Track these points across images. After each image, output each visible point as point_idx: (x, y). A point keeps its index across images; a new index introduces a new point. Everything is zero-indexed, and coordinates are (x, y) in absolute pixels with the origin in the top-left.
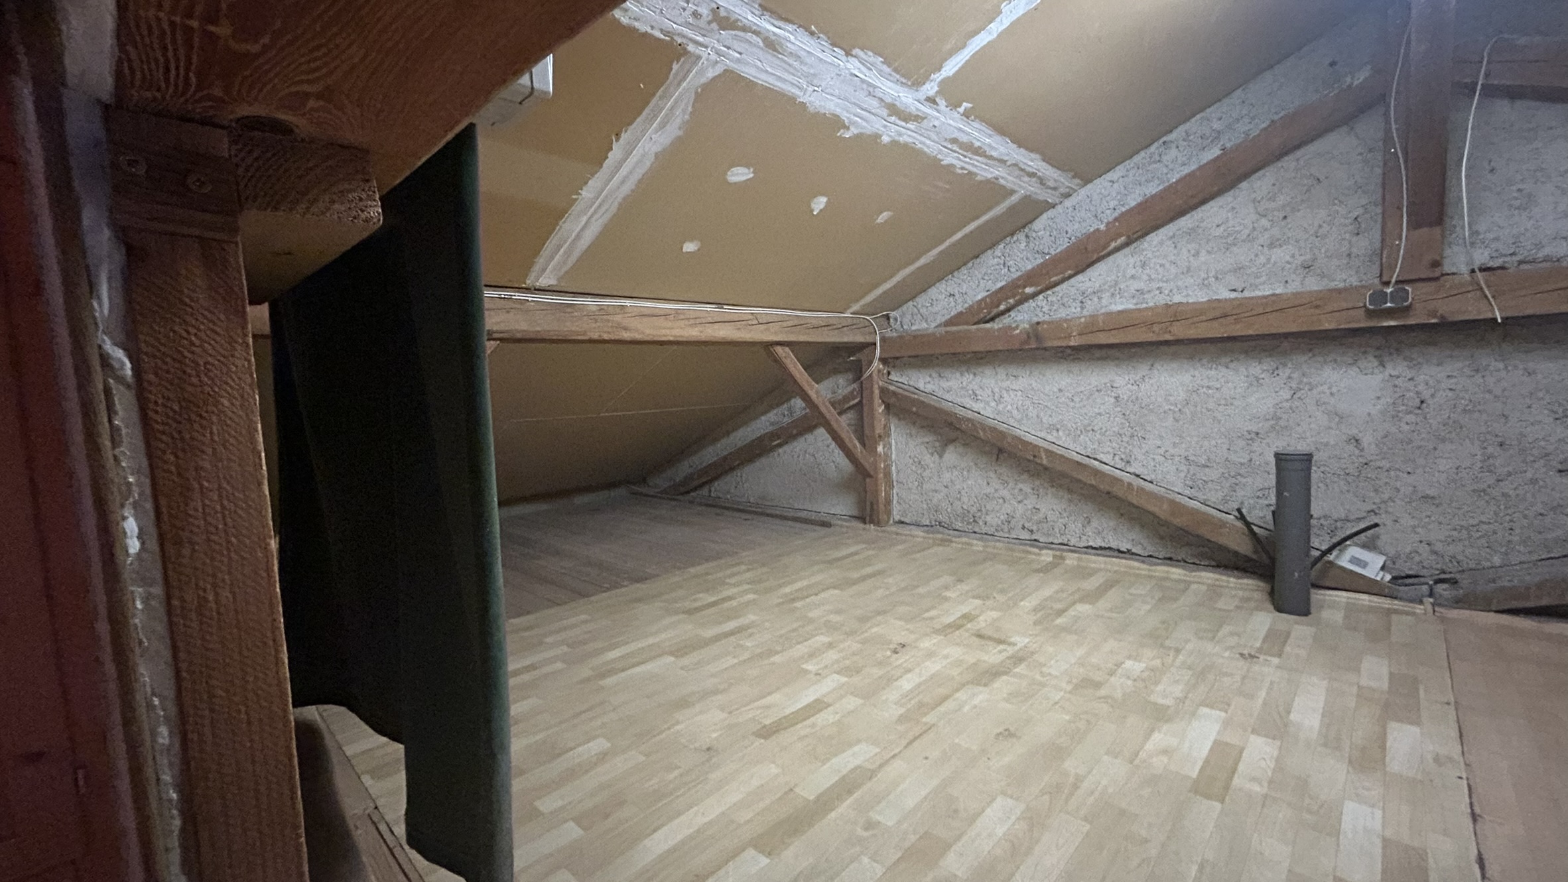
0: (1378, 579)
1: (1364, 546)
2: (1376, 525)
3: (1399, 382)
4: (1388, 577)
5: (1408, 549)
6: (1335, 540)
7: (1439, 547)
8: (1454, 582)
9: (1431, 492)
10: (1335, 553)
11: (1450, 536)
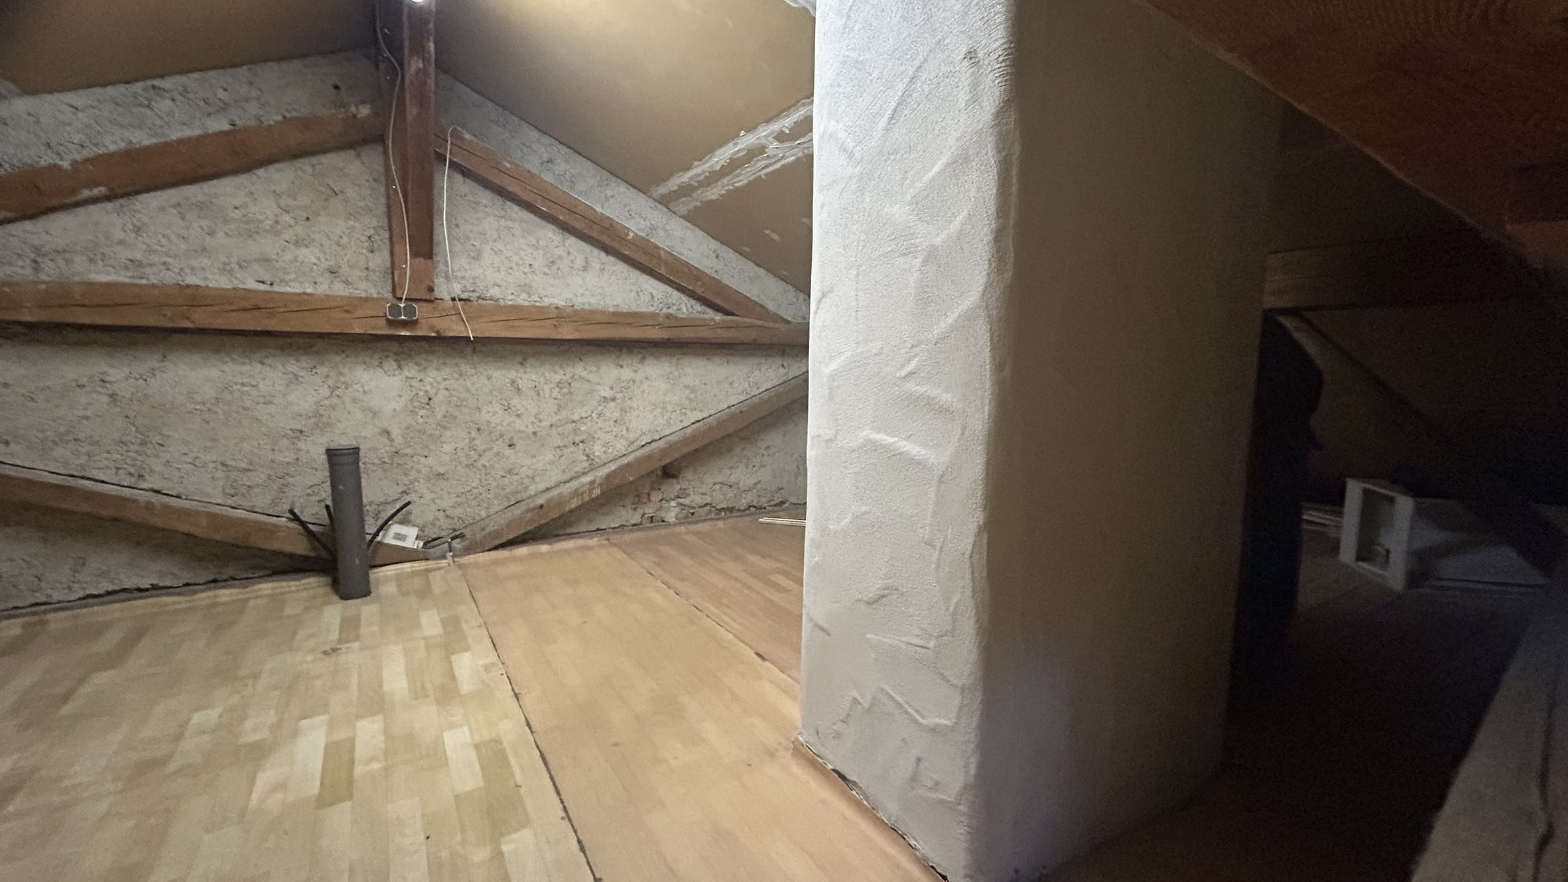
0: (415, 547)
1: (402, 522)
2: (408, 503)
3: (414, 383)
4: (421, 544)
5: (431, 518)
6: (380, 523)
7: (450, 512)
8: (461, 536)
9: (442, 470)
10: (381, 534)
11: (456, 502)
